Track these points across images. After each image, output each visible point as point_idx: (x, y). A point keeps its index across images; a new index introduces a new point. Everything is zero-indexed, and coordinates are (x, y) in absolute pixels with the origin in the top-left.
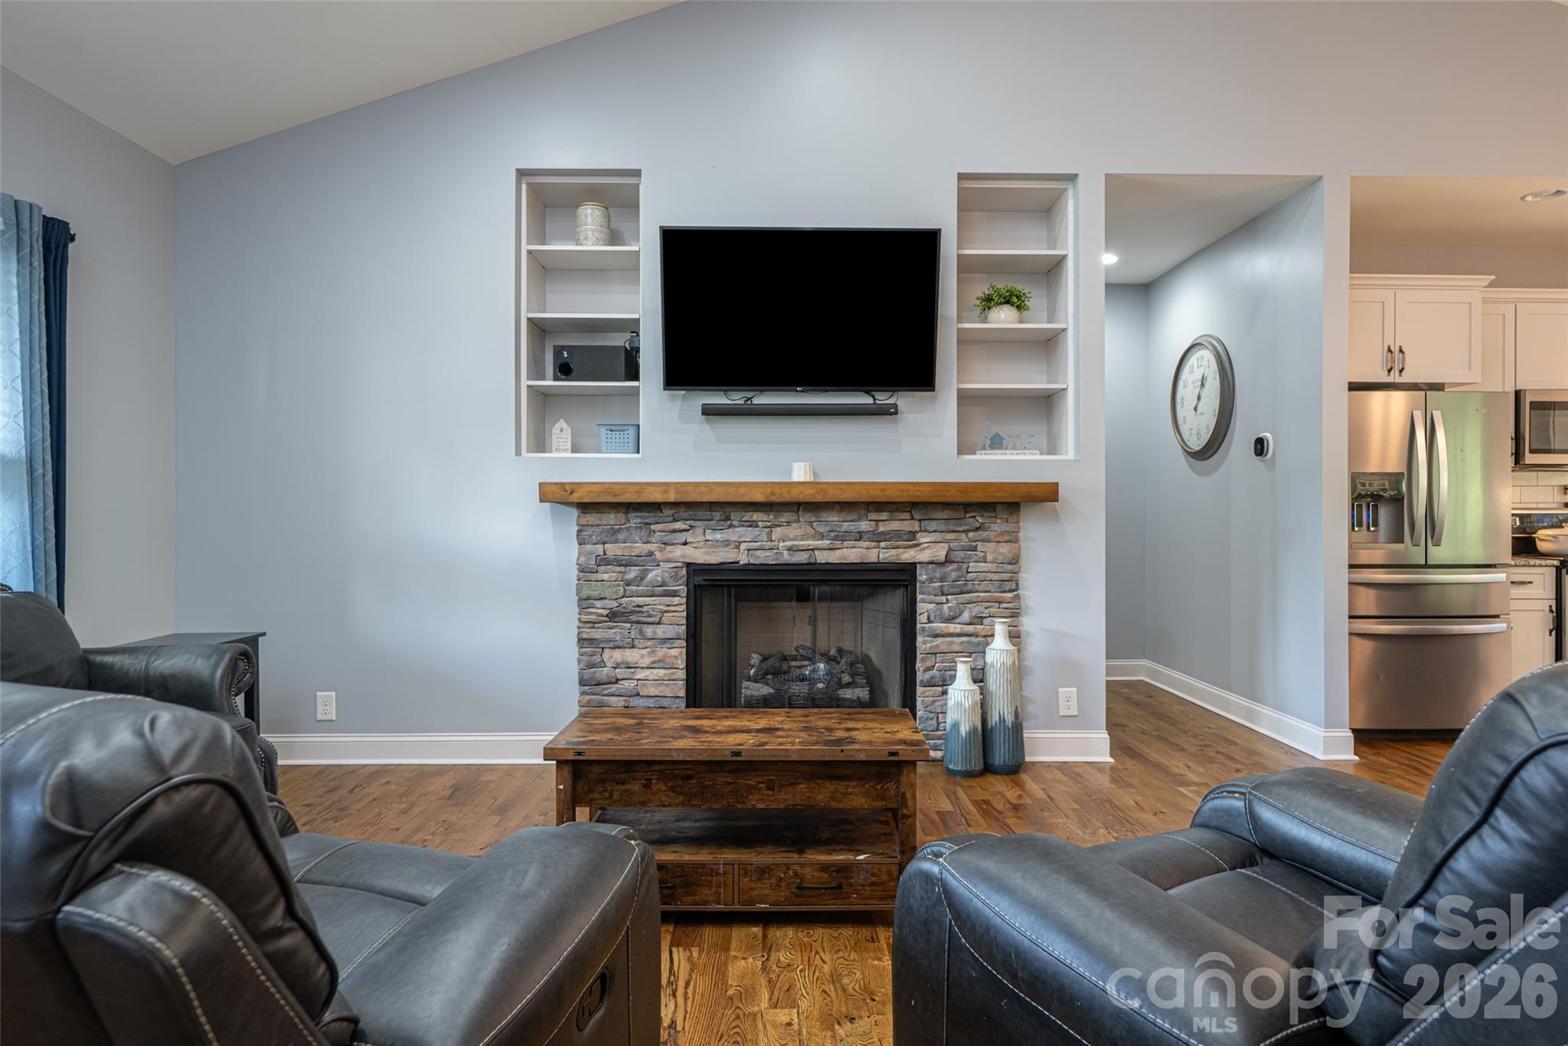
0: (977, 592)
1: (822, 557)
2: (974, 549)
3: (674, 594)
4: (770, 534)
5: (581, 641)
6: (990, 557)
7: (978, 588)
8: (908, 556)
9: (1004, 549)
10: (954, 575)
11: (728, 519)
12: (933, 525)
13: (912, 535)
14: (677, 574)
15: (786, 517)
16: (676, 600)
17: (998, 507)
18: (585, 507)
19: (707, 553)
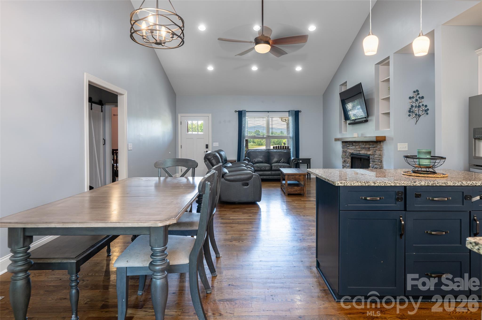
0: (376, 162)
1: (361, 152)
2: (375, 152)
3: (348, 158)
4: (356, 147)
5: (343, 165)
6: (377, 154)
7: (376, 161)
8: (369, 153)
9: (379, 152)
10: (373, 157)
11: (352, 144)
12: (371, 146)
13: (369, 148)
14: (349, 154)
15: (357, 144)
16: (349, 159)
17: (378, 142)
18: (343, 142)
19: (351, 151)
